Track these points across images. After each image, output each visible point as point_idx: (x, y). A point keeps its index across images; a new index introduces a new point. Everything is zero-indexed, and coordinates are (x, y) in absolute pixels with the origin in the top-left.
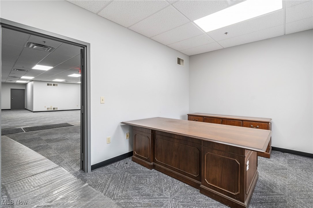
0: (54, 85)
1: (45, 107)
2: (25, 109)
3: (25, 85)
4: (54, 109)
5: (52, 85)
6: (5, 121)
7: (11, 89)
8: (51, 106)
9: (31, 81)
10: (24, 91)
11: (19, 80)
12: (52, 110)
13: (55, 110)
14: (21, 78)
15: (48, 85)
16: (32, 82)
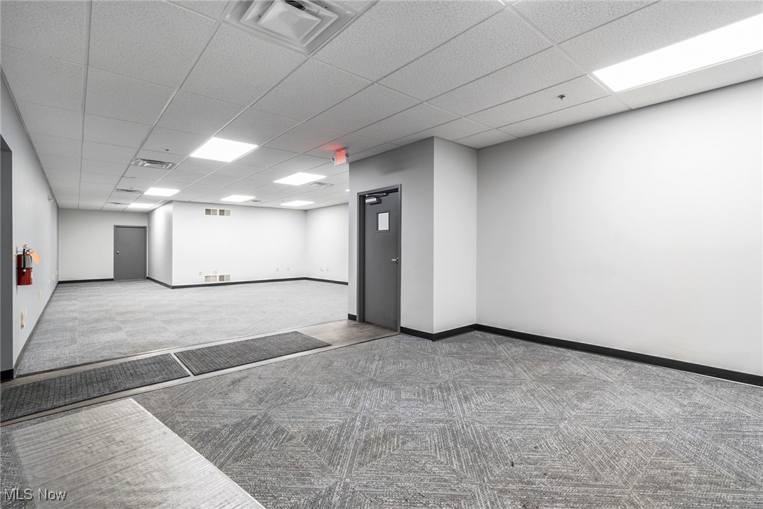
0: (222, 212)
1: (201, 273)
2: (148, 278)
3: (148, 214)
4: (222, 277)
5: (218, 213)
6: (112, 319)
7: (116, 227)
8: (214, 271)
9: (168, 202)
10: (144, 231)
11: (137, 200)
12: (218, 282)
13: (223, 283)
14: (146, 193)
15: (208, 212)
16: (169, 208)
